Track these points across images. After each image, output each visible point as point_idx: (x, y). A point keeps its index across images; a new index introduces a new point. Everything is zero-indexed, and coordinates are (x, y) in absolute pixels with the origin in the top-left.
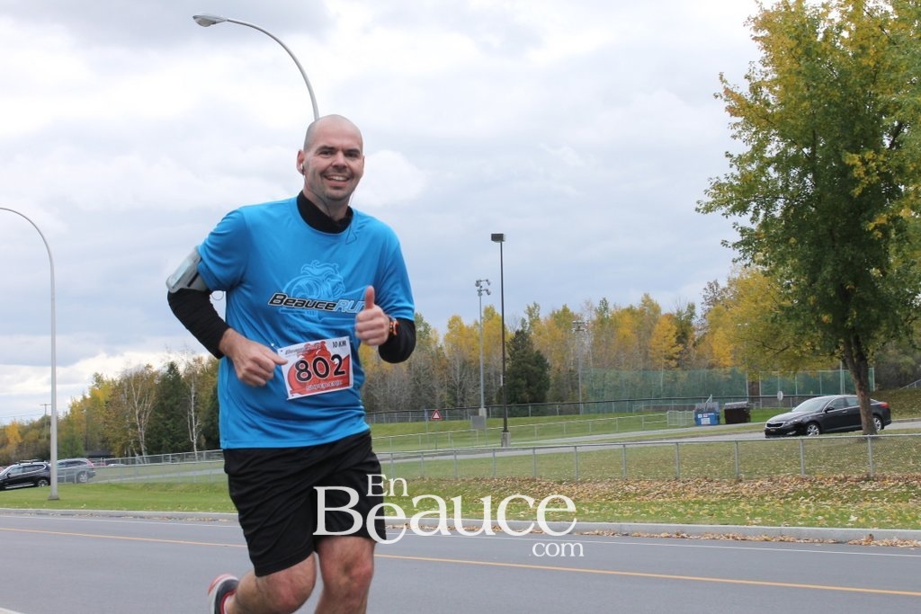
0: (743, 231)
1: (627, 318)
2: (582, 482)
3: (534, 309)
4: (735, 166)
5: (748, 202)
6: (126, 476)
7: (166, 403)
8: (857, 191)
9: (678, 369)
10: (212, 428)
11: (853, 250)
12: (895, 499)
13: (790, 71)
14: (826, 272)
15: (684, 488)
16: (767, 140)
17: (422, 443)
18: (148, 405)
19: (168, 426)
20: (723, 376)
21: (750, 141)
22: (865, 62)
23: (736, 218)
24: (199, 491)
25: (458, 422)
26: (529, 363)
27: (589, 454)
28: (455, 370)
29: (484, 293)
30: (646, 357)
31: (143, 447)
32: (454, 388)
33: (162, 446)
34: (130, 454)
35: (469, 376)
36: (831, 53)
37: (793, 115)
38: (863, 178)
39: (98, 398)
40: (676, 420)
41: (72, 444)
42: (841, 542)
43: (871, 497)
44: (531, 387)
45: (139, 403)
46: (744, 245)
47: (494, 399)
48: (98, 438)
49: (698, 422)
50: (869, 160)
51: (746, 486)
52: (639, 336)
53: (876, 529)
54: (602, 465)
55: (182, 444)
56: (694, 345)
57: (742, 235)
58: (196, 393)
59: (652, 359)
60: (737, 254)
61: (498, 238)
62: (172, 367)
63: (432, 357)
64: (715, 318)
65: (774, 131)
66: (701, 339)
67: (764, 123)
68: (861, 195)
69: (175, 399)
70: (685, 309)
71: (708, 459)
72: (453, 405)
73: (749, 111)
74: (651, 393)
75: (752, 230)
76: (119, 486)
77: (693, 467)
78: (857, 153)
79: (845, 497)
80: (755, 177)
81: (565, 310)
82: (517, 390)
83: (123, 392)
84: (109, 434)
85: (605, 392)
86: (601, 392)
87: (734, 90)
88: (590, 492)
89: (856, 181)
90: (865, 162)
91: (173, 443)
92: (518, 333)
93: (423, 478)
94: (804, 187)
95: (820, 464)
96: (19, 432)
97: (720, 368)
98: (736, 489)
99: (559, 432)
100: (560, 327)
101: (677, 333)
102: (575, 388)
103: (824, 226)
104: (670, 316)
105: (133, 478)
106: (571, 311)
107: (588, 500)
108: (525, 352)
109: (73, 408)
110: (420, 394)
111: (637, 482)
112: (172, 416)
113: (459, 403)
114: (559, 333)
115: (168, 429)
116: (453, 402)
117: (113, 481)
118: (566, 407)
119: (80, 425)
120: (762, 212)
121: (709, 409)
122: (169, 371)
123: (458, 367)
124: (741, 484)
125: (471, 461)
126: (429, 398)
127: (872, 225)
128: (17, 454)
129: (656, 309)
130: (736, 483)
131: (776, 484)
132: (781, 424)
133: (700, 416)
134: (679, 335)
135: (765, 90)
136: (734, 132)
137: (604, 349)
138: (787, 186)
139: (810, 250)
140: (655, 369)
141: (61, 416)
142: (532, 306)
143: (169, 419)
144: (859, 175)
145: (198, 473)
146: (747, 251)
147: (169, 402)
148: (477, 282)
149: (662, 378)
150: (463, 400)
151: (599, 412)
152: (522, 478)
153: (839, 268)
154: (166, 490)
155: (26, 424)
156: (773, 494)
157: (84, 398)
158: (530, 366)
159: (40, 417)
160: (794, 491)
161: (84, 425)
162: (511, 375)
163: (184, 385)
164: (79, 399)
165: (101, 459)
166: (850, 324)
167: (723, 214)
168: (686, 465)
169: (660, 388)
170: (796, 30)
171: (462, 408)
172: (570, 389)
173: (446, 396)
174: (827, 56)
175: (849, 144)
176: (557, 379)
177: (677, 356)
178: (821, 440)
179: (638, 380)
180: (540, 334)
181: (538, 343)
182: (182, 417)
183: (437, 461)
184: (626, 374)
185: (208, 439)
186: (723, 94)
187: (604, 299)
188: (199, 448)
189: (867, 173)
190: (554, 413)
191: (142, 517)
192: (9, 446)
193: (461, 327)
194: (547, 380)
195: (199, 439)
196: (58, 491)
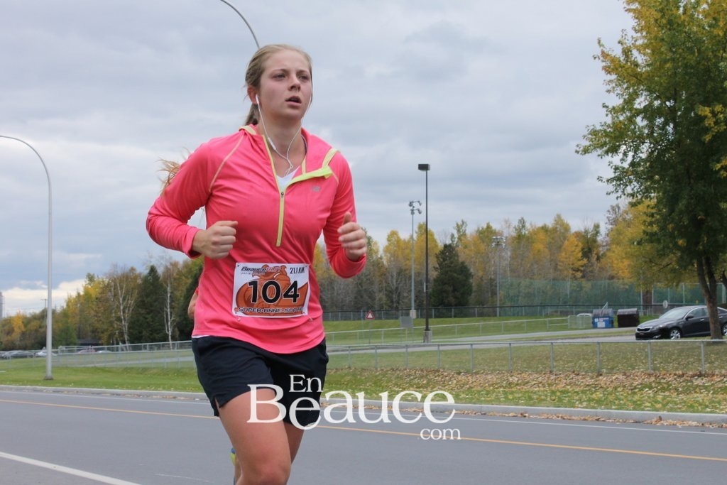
0: (616, 168)
1: (542, 235)
2: (477, 373)
3: (462, 226)
4: (610, 116)
5: (619, 146)
6: (108, 362)
7: (147, 300)
8: (708, 138)
9: (583, 279)
10: (184, 322)
11: (705, 186)
12: (719, 392)
13: (656, 38)
14: (682, 205)
15: (555, 380)
16: (636, 95)
17: (360, 338)
18: (131, 302)
19: (148, 320)
20: (622, 287)
21: (622, 95)
22: (716, 32)
23: (608, 158)
24: (168, 375)
25: (392, 321)
26: (456, 273)
27: (488, 350)
28: (392, 277)
29: (416, 212)
30: (556, 269)
31: (126, 337)
32: (391, 292)
33: (142, 337)
34: (115, 342)
35: (403, 282)
36: (689, 24)
37: (659, 74)
38: (713, 127)
39: (91, 295)
40: (576, 323)
41: (67, 334)
42: (639, 422)
43: (700, 389)
44: (456, 293)
45: (124, 300)
46: (617, 181)
47: (425, 302)
48: (89, 329)
49: (595, 326)
50: (718, 112)
51: (605, 379)
52: (550, 250)
53: (665, 412)
54: (496, 360)
55: (159, 335)
56: (598, 259)
57: (615, 172)
58: (171, 293)
59: (560, 271)
60: (611, 187)
61: (424, 167)
62: (153, 270)
63: (373, 265)
64: (616, 236)
65: (642, 87)
66: (604, 255)
67: (634, 80)
68: (711, 141)
69: (154, 297)
70: (591, 228)
71: (582, 357)
72: (390, 306)
73: (621, 70)
74: (559, 300)
75: (624, 168)
76: (103, 370)
77: (568, 363)
78: (709, 106)
79: (680, 389)
80: (625, 125)
81: (489, 227)
82: (445, 295)
83: (110, 291)
84: (98, 325)
85: (520, 298)
86: (516, 298)
87: (610, 53)
88: (482, 381)
89: (707, 130)
90: (714, 114)
91: (151, 334)
92: (446, 246)
93: (350, 368)
94: (666, 134)
95: (669, 363)
96: (23, 322)
97: (619, 279)
98: (597, 381)
99: (475, 331)
100: (483, 242)
101: (583, 249)
102: (494, 294)
103: (681, 167)
104: (578, 234)
105: (115, 363)
106: (494, 228)
107: (479, 388)
108: (452, 263)
109: (69, 302)
110: (362, 297)
111: (519, 374)
112: (151, 311)
113: (395, 305)
114: (483, 247)
115: (148, 322)
116: (390, 304)
117: (98, 365)
118: (485, 310)
119: (74, 317)
120: (631, 154)
121: (605, 314)
122: (150, 273)
123: (395, 274)
124: (601, 378)
125: (392, 354)
126: (369, 301)
127: (719, 166)
128: (21, 340)
129: (567, 228)
130: (597, 377)
131: (629, 378)
132: (649, 329)
133: (596, 320)
134: (586, 250)
135: (635, 52)
136: (609, 87)
137: (520, 261)
138: (652, 133)
139: (669, 186)
140: (564, 279)
141: (59, 309)
142: (460, 223)
143: (148, 313)
144: (710, 124)
145: (168, 360)
146: (619, 185)
147: (149, 299)
148: (411, 203)
149: (569, 287)
150: (398, 303)
151: (514, 315)
152: (429, 370)
153: (692, 201)
154: (141, 374)
155: (28, 316)
156: (624, 386)
157: (79, 294)
158: (455, 275)
159: (41, 310)
160: (641, 384)
161: (77, 318)
162: (440, 281)
163: (162, 286)
164: (74, 294)
165: (90, 347)
166: (701, 248)
167: (599, 155)
168: (564, 361)
169: (567, 295)
170: (661, 4)
171: (397, 309)
172: (490, 295)
173: (384, 298)
174: (685, 26)
175: (702, 99)
176: (479, 286)
177: (582, 269)
178: (678, 342)
179: (548, 287)
180: (466, 247)
181: (463, 256)
182: (159, 313)
183: (365, 354)
184: (539, 283)
185: (181, 332)
186: (600, 56)
187: (522, 219)
188: (174, 338)
189: (716, 123)
190: (473, 315)
191: (118, 395)
192: (14, 335)
193: (399, 240)
194: (470, 286)
195: (173, 332)
196: (52, 372)
